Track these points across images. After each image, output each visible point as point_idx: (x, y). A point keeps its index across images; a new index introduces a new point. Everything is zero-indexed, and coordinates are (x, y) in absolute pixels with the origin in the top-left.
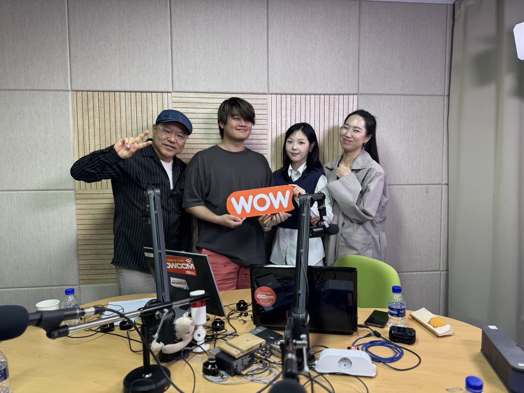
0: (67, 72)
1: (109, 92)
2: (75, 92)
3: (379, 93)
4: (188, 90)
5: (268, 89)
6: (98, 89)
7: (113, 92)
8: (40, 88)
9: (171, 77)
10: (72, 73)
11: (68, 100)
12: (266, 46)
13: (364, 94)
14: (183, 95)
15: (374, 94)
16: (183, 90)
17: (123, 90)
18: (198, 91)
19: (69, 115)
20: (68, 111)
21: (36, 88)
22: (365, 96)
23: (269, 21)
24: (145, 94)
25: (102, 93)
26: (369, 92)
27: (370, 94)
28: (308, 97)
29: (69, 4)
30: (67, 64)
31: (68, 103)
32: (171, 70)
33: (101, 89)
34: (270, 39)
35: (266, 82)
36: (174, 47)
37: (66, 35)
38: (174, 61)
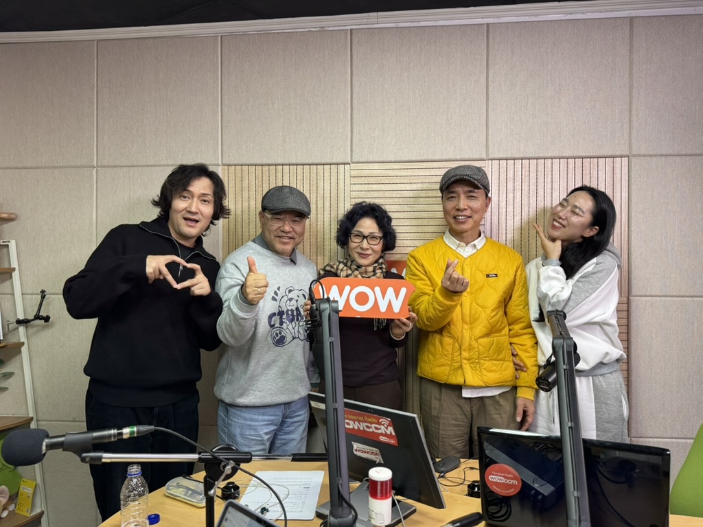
0: (218, 140)
1: (269, 165)
2: (226, 167)
3: (664, 152)
4: (371, 160)
5: (487, 152)
6: (255, 162)
7: (273, 165)
9: (349, 144)
10: (224, 142)
12: (485, 92)
13: (639, 156)
14: (365, 166)
15: (655, 156)
16: (366, 160)
17: (288, 162)
18: (385, 160)
22: (642, 158)
23: (490, 57)
24: (315, 167)
25: (261, 167)
26: (647, 153)
27: (650, 156)
28: (549, 162)
29: (223, 53)
30: (218, 130)
32: (350, 133)
33: (258, 162)
34: (490, 83)
35: (484, 143)
36: (355, 102)
37: (218, 93)
38: (354, 121)
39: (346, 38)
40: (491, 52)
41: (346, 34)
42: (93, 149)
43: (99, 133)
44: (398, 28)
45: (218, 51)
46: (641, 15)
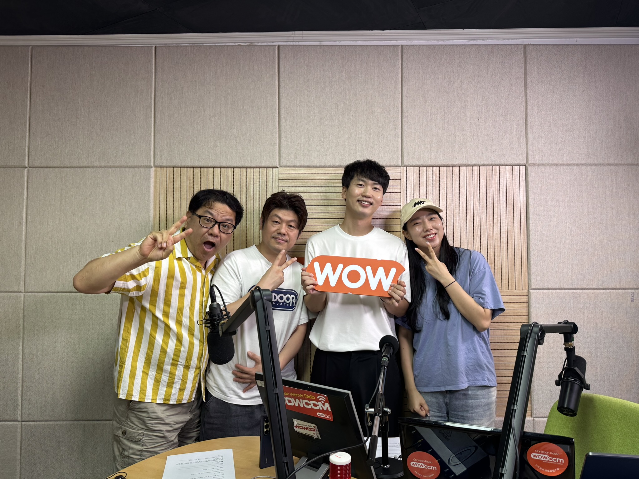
0: (150, 143)
1: (200, 168)
2: (158, 169)
3: (555, 162)
4: (298, 164)
5: (402, 159)
6: (187, 165)
7: (205, 167)
8: (117, 164)
9: (278, 149)
10: (156, 145)
11: (149, 179)
12: (400, 106)
13: (534, 165)
14: (292, 170)
15: (548, 165)
16: (293, 165)
17: (218, 165)
18: (311, 165)
19: (149, 196)
20: (149, 191)
21: (112, 165)
22: (536, 167)
23: (404, 75)
24: (244, 170)
25: (192, 169)
26: (541, 162)
27: (543, 165)
28: (456, 169)
29: (157, 63)
30: (151, 134)
31: (150, 182)
32: (278, 140)
33: (190, 164)
34: (404, 98)
35: (400, 151)
36: (282, 111)
37: (151, 99)
38: (281, 128)
39: (274, 53)
40: (404, 70)
41: (274, 49)
42: (25, 149)
43: (32, 134)
44: (321, 46)
45: (152, 61)
46: (532, 43)
